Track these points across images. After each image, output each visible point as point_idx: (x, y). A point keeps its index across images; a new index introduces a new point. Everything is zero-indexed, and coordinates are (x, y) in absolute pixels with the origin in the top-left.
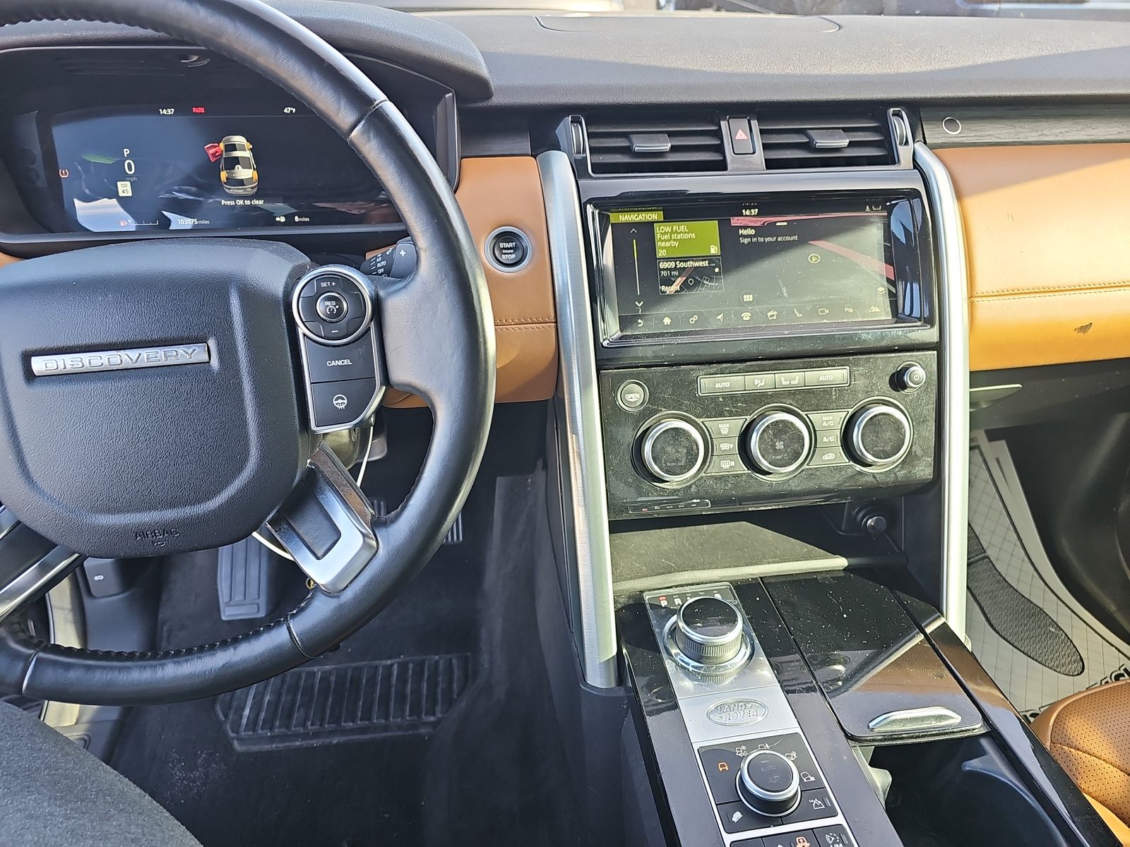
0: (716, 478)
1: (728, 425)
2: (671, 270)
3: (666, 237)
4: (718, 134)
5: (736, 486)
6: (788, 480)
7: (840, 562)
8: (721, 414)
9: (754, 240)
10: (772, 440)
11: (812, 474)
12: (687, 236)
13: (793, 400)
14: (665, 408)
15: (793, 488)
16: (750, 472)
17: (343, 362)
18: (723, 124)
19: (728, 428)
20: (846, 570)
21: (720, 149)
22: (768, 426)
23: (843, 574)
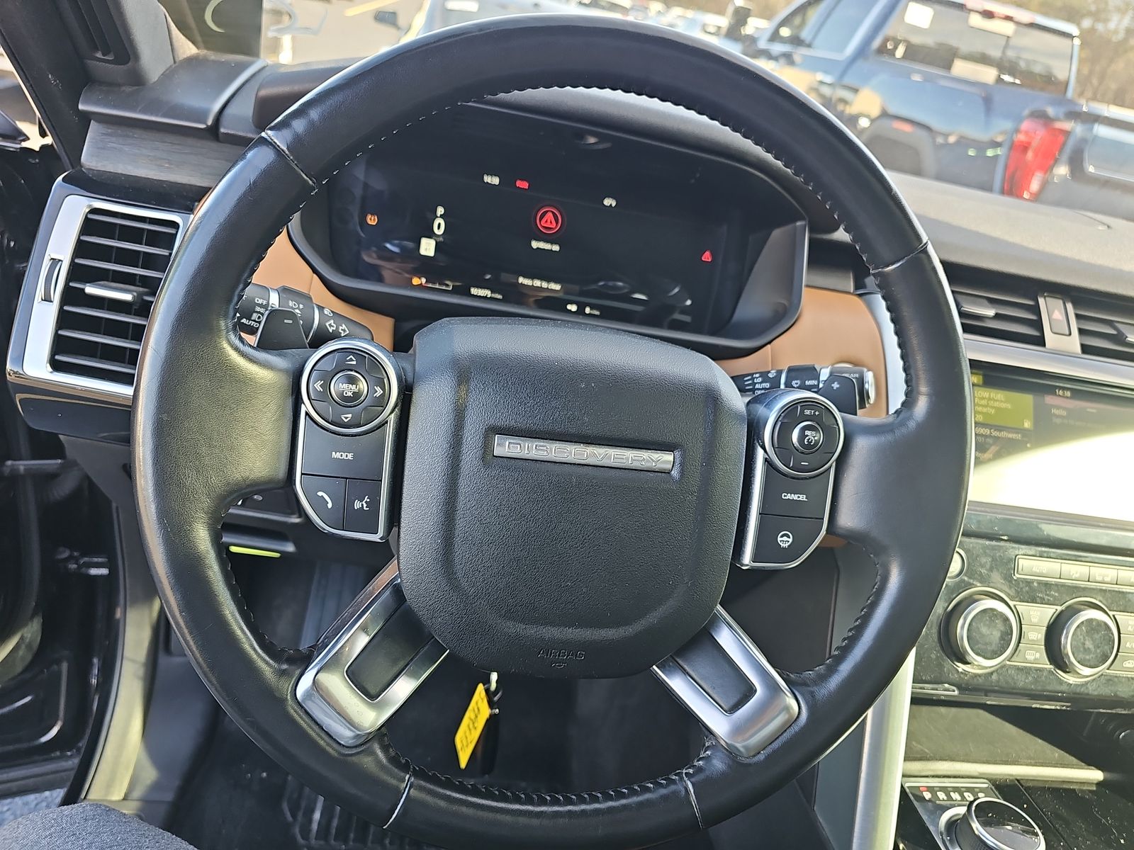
0: (1019, 669)
1: (1039, 614)
2: (986, 436)
3: (984, 402)
4: (1036, 310)
5: (1036, 681)
6: (1087, 683)
7: (1096, 775)
8: (1033, 601)
9: (1066, 421)
10: (1084, 637)
11: (1110, 680)
12: (1004, 405)
13: (1103, 597)
14: (980, 583)
15: (1090, 692)
16: (1051, 666)
17: (799, 497)
18: (1041, 301)
19: (1038, 616)
20: (1099, 784)
21: (1038, 325)
22: (1082, 622)
23: (1095, 789)
